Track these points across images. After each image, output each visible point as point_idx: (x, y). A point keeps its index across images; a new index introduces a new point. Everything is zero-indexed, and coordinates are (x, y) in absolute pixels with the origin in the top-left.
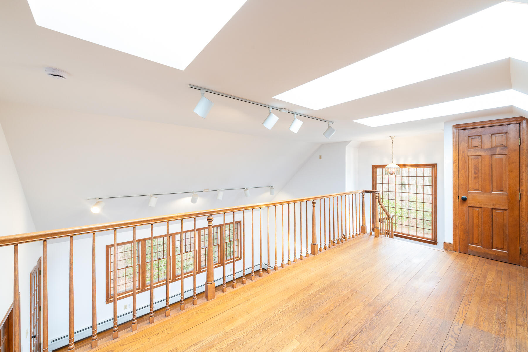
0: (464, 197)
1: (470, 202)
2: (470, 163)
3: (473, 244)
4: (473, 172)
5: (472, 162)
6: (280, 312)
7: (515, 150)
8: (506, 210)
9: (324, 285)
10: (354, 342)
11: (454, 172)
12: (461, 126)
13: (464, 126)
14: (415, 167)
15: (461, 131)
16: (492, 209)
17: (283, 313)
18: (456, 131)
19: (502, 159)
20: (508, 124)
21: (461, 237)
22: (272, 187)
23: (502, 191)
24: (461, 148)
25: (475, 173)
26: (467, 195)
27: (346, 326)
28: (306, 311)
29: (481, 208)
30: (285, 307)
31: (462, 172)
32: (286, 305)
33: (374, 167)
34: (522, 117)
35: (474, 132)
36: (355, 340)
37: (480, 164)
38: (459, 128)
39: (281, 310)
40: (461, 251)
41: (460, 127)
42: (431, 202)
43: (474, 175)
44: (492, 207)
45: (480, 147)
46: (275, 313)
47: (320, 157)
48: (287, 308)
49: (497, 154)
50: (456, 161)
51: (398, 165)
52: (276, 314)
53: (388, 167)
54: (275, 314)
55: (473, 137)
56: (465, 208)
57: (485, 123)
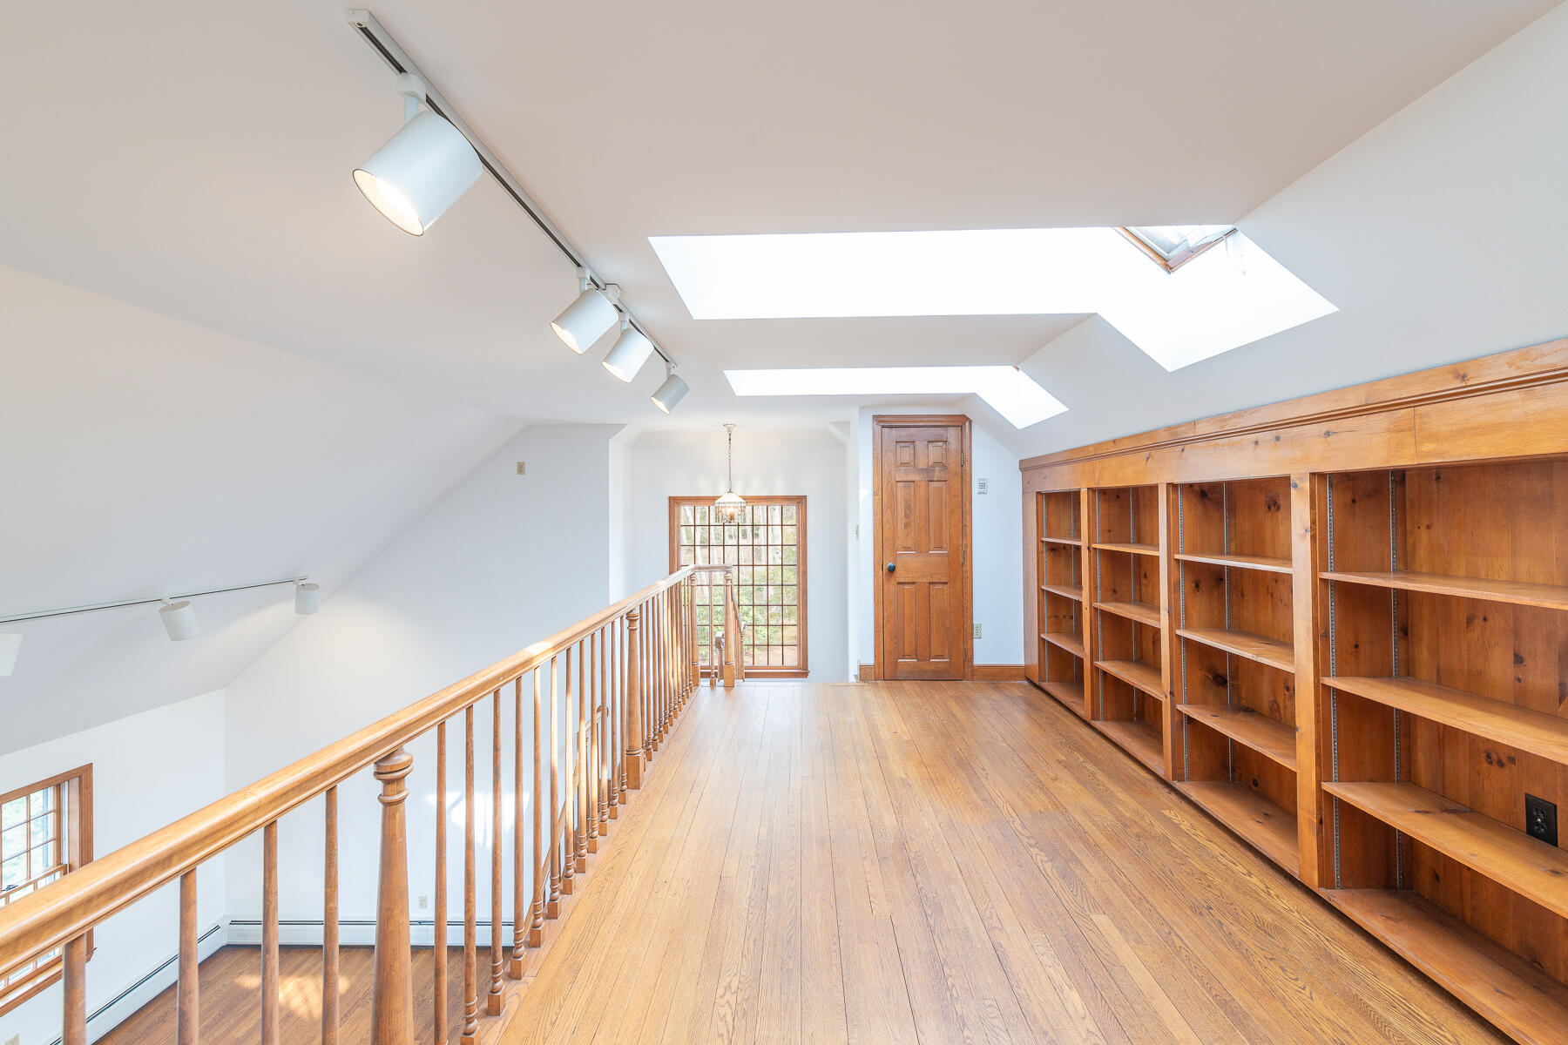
0: (892, 564)
1: (900, 575)
2: (899, 495)
3: (903, 657)
4: (903, 513)
5: (901, 493)
6: (729, 1019)
7: (957, 474)
8: (946, 583)
9: (753, 864)
10: (947, 965)
11: (875, 514)
12: (886, 419)
13: (890, 419)
14: (763, 503)
15: (885, 430)
16: (930, 583)
17: (740, 1015)
18: (878, 428)
19: (940, 489)
20: (948, 426)
21: (886, 648)
22: (304, 582)
23: (941, 548)
24: (885, 464)
25: (906, 516)
26: (895, 560)
27: (899, 938)
28: (791, 964)
29: (915, 583)
30: (728, 994)
31: (887, 514)
32: (724, 983)
33: (675, 502)
34: (964, 416)
35: (904, 433)
36: (944, 960)
37: (912, 497)
38: (883, 422)
39: (727, 1011)
40: (887, 677)
41: (885, 421)
42: (795, 583)
43: (904, 520)
44: (930, 579)
45: (912, 464)
46: (721, 1036)
47: (521, 468)
48: (736, 992)
49: (935, 479)
50: (878, 490)
51: (744, 498)
52: (725, 1034)
53: (724, 503)
54: (725, 1038)
55: (904, 445)
56: (892, 587)
57: (919, 419)
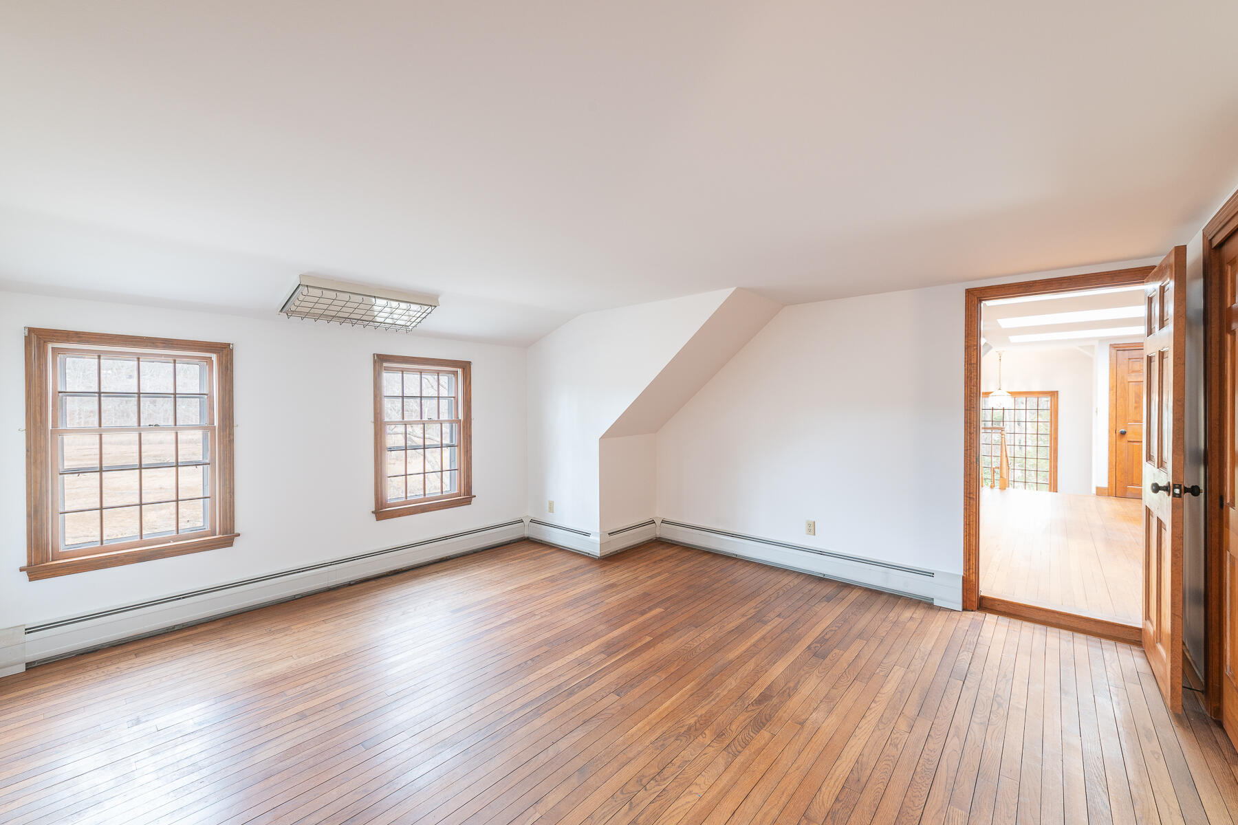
0: (1123, 430)
1: (1130, 436)
2: (1130, 389)
3: (1132, 485)
4: (1134, 400)
5: (1132, 388)
13: (1124, 346)
14: (1024, 396)
15: (1119, 352)
18: (1114, 351)
21: (1117, 479)
24: (1119, 372)
26: (1126, 428)
31: (1120, 401)
35: (1136, 354)
38: (1117, 348)
40: (1117, 495)
41: (1120, 347)
42: (1049, 446)
43: (1135, 404)
50: (1113, 387)
55: (1134, 360)
56: (1123, 443)
